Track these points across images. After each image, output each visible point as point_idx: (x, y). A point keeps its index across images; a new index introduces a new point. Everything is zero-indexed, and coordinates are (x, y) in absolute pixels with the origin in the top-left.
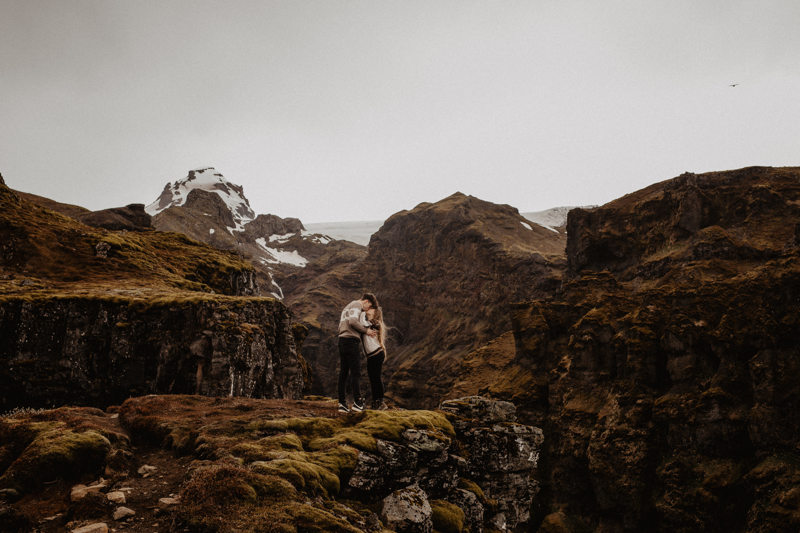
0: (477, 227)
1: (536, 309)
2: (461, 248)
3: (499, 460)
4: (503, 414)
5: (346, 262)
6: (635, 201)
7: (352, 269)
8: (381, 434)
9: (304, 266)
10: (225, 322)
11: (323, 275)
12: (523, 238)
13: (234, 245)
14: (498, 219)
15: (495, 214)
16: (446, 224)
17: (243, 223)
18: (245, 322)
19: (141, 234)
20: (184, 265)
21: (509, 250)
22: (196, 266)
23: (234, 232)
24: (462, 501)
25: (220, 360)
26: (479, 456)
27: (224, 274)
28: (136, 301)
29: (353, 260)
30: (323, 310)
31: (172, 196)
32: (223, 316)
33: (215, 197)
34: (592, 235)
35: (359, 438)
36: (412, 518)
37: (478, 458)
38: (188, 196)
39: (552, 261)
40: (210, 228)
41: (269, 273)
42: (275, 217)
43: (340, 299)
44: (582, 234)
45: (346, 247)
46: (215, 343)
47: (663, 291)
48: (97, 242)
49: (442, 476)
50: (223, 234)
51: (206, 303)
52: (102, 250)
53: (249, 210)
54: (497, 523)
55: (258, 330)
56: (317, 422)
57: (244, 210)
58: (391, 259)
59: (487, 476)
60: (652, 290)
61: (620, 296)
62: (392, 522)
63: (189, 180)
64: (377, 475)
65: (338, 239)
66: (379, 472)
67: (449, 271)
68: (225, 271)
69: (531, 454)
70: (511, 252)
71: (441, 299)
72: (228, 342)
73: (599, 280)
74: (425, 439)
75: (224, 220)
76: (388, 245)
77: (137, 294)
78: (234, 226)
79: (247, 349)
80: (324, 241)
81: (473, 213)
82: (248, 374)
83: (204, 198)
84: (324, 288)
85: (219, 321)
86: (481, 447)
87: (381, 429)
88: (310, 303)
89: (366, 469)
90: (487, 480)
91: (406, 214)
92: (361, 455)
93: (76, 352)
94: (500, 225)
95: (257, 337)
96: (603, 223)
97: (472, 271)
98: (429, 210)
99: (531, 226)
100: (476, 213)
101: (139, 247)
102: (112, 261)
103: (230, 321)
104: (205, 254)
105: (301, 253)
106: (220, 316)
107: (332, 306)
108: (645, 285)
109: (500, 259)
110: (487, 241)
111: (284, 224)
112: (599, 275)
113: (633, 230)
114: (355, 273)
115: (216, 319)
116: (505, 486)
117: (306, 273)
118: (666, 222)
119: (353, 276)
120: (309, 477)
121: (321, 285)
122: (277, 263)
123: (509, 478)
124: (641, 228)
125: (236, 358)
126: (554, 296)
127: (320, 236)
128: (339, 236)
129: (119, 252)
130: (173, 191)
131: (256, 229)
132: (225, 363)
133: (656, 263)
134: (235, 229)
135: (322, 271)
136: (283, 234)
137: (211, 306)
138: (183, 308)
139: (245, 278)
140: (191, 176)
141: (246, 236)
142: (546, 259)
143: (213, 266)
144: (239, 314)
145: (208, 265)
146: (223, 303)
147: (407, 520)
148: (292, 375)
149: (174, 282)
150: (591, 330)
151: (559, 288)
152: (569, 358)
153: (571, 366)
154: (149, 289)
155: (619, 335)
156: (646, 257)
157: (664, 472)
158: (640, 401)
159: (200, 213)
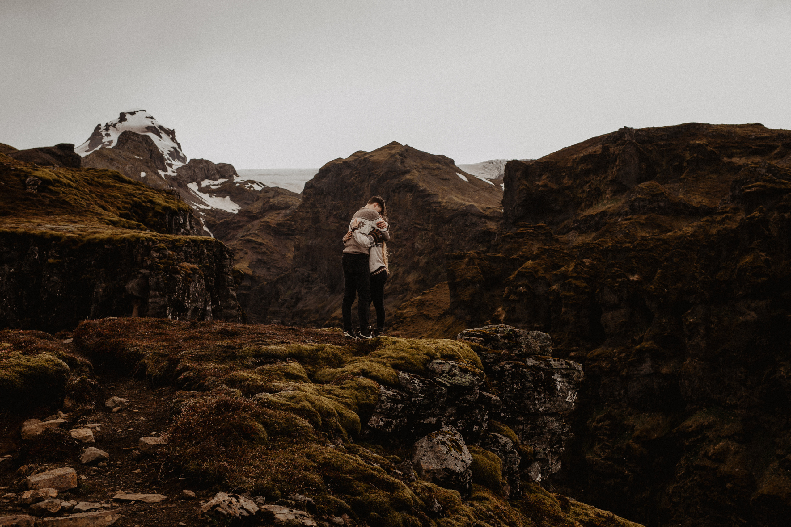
0: (412, 177)
1: (471, 260)
2: (396, 197)
3: (535, 399)
4: (537, 345)
5: (279, 209)
6: (573, 154)
7: (285, 216)
8: (402, 365)
9: (236, 212)
10: (163, 261)
11: (256, 222)
12: (459, 189)
14: (434, 170)
15: (431, 165)
16: (382, 173)
17: (175, 167)
18: (184, 261)
19: (73, 171)
20: (118, 203)
21: (445, 201)
22: (131, 204)
23: (165, 175)
24: (497, 448)
25: (157, 300)
26: (510, 395)
27: (160, 213)
28: (69, 237)
29: (287, 207)
30: (255, 257)
31: (102, 138)
32: (161, 255)
33: (147, 140)
34: (528, 188)
35: (377, 368)
36: (452, 467)
37: (509, 397)
38: (119, 138)
39: (488, 213)
40: (141, 171)
41: (201, 219)
42: (207, 162)
43: (273, 247)
44: (519, 186)
45: (279, 194)
46: (152, 282)
47: (599, 244)
48: (27, 176)
49: (473, 416)
50: (155, 177)
51: (143, 241)
52: (33, 185)
53: (181, 154)
54: (532, 474)
55: (197, 270)
56: (322, 349)
57: (176, 154)
58: (325, 207)
59: (521, 419)
60: (588, 243)
61: (556, 249)
62: (428, 471)
63: (120, 122)
64: (401, 414)
65: (271, 186)
66: (403, 410)
68: (160, 211)
69: (570, 393)
70: (446, 203)
72: (166, 281)
73: (535, 232)
74: (457, 371)
75: (155, 163)
76: (323, 193)
77: (70, 230)
78: (165, 170)
79: (186, 289)
80: (257, 188)
81: (409, 162)
82: (186, 315)
83: (135, 141)
84: (257, 235)
85: (157, 260)
86: (512, 383)
87: (402, 358)
88: (242, 250)
89: (389, 406)
90: (520, 423)
91: (341, 162)
92: (382, 389)
93: (4, 288)
94: (436, 175)
95: (197, 278)
96: (541, 176)
97: (407, 221)
98: (365, 159)
99: (467, 178)
100: (412, 163)
101: (71, 183)
102: (43, 196)
103: (168, 260)
104: (141, 192)
105: (233, 199)
106: (158, 255)
107: (264, 253)
108: (580, 238)
109: (435, 209)
110: (422, 191)
111: (217, 169)
112: (535, 228)
113: (570, 184)
114: (289, 220)
115: (154, 258)
116: (538, 431)
117: (238, 219)
118: (603, 176)
119: (286, 223)
120: (326, 414)
121: (254, 232)
122: (209, 208)
123: (543, 421)
124: (578, 181)
125: (174, 298)
126: (489, 248)
127: (253, 182)
128: (272, 183)
129: (51, 187)
130: (104, 133)
131: (188, 173)
132: (162, 303)
133: (592, 216)
134: (166, 173)
135: (255, 218)
136: (215, 179)
137: (148, 244)
138: (119, 245)
139: (181, 219)
140: (123, 117)
141: (178, 181)
142: (481, 211)
143: (149, 205)
144: (178, 253)
145: (144, 204)
146: (161, 241)
147: (446, 469)
148: (231, 318)
149: (107, 220)
150: (526, 282)
151: (494, 240)
152: (503, 309)
153: (505, 318)
154: (82, 226)
155: (554, 287)
156: (583, 210)
157: (595, 424)
158: (573, 354)
159: (130, 155)
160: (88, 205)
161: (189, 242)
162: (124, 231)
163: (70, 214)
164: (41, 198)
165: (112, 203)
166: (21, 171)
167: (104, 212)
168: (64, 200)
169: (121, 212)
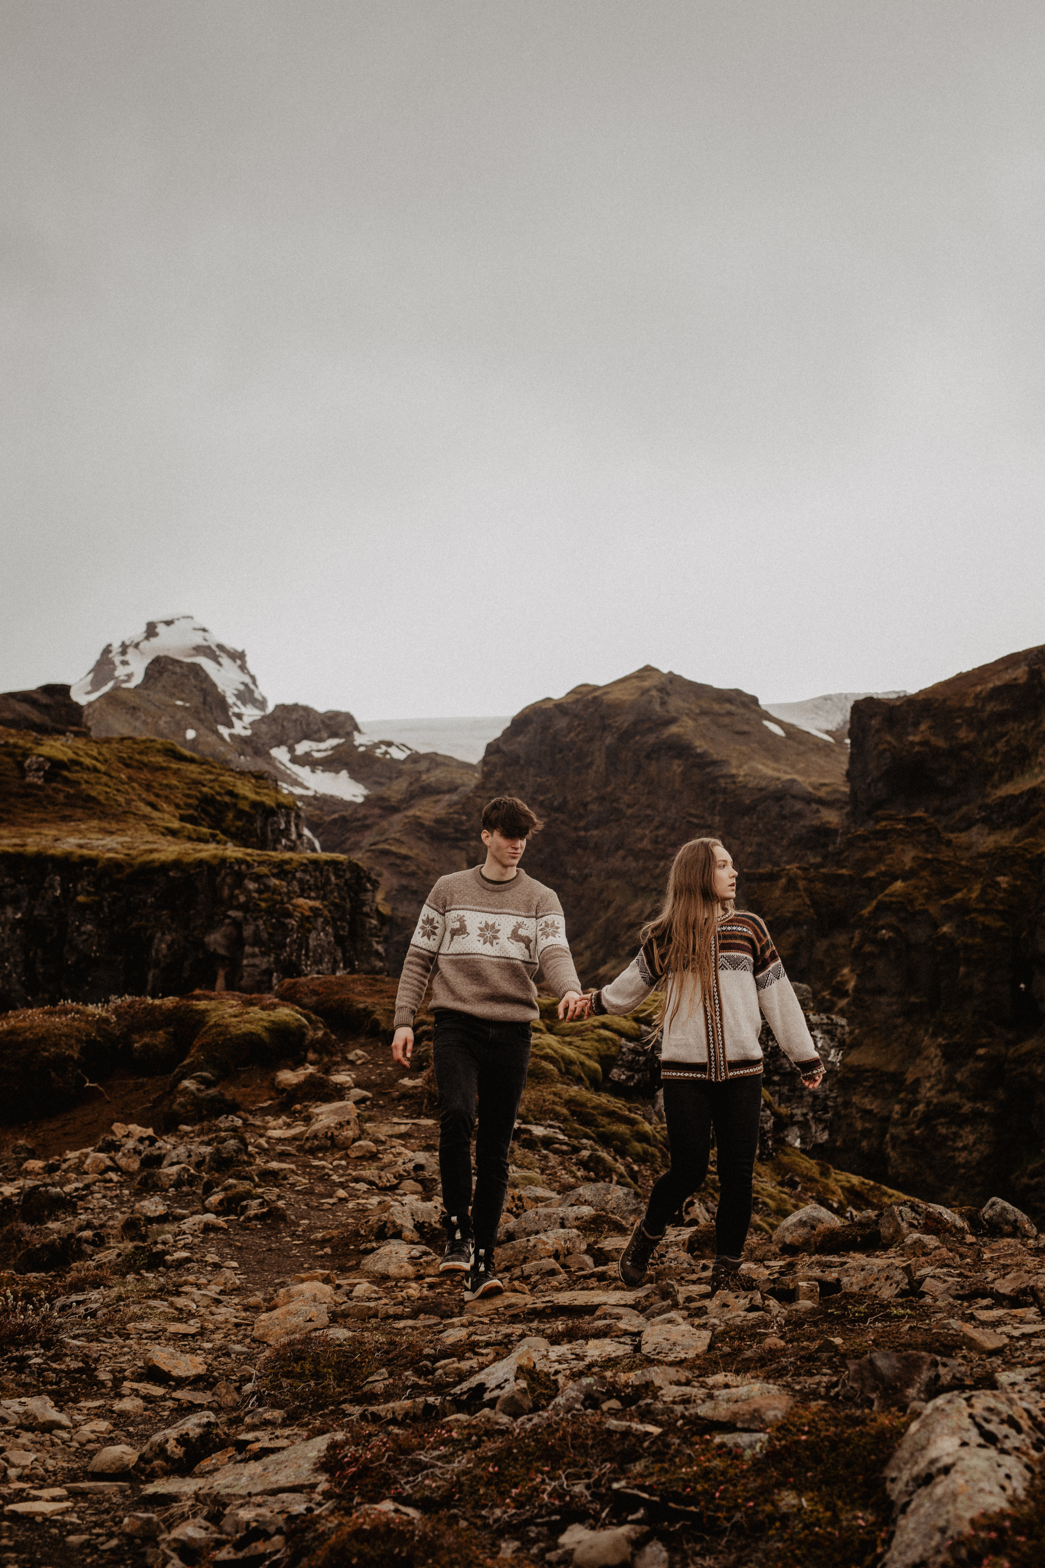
0: (682, 730)
1: (792, 882)
2: (653, 768)
5: (439, 793)
6: (975, 685)
7: (450, 806)
9: (360, 800)
10: (264, 896)
11: (397, 817)
12: (767, 750)
13: (231, 761)
14: (722, 715)
15: (716, 707)
16: (626, 724)
17: (247, 720)
18: (299, 896)
20: (177, 797)
21: (742, 773)
22: (197, 799)
23: (231, 735)
27: (246, 812)
28: (110, 859)
29: (453, 789)
30: (395, 882)
31: (114, 669)
32: (261, 886)
33: (196, 671)
34: (894, 747)
38: (147, 669)
39: (822, 793)
40: (186, 729)
42: (307, 710)
43: (430, 864)
44: (877, 744)
45: (438, 765)
47: (1025, 850)
48: (25, 756)
50: (212, 739)
51: (231, 863)
52: (36, 770)
53: (257, 695)
55: (320, 907)
57: (247, 695)
60: (1006, 848)
61: (946, 859)
63: (147, 638)
65: (423, 750)
67: (630, 812)
68: (248, 809)
70: (745, 776)
71: (615, 862)
72: (270, 930)
73: (909, 829)
75: (212, 714)
76: (518, 762)
77: (109, 846)
78: (230, 725)
80: (398, 754)
81: (676, 703)
83: (174, 673)
84: (399, 840)
85: (255, 895)
91: (550, 705)
94: (725, 726)
96: (916, 725)
97: (674, 811)
98: (595, 698)
99: (783, 728)
100: (681, 704)
101: (98, 765)
102: (54, 789)
103: (273, 893)
104: (212, 777)
105: (355, 776)
106: (257, 886)
107: (413, 874)
108: (992, 838)
109: (726, 788)
110: (701, 756)
111: (323, 722)
112: (908, 821)
113: (970, 739)
114: (457, 813)
115: (249, 892)
117: (364, 812)
118: (1032, 724)
119: (453, 819)
121: (393, 835)
122: (310, 793)
124: (985, 734)
126: (825, 857)
127: (389, 744)
128: (425, 744)
129: (65, 773)
130: (117, 660)
131: (271, 730)
133: (1013, 798)
134: (232, 730)
135: (395, 810)
136: (321, 740)
137: (240, 868)
138: (193, 872)
139: (282, 821)
140: (151, 630)
141: (254, 744)
142: (810, 789)
143: (228, 799)
144: (289, 883)
145: (218, 797)
146: (260, 863)
149: (162, 827)
150: (892, 920)
151: (834, 843)
152: (852, 971)
153: (856, 986)
154: (127, 839)
155: (945, 929)
156: (995, 787)
157: (1025, 1180)
158: (981, 1051)
159: (167, 699)
160: (129, 802)
161: (305, 865)
162: (199, 847)
163: (100, 819)
164: (50, 792)
165: (167, 797)
166: (15, 746)
167: (155, 814)
168: (89, 796)
169: (182, 812)
